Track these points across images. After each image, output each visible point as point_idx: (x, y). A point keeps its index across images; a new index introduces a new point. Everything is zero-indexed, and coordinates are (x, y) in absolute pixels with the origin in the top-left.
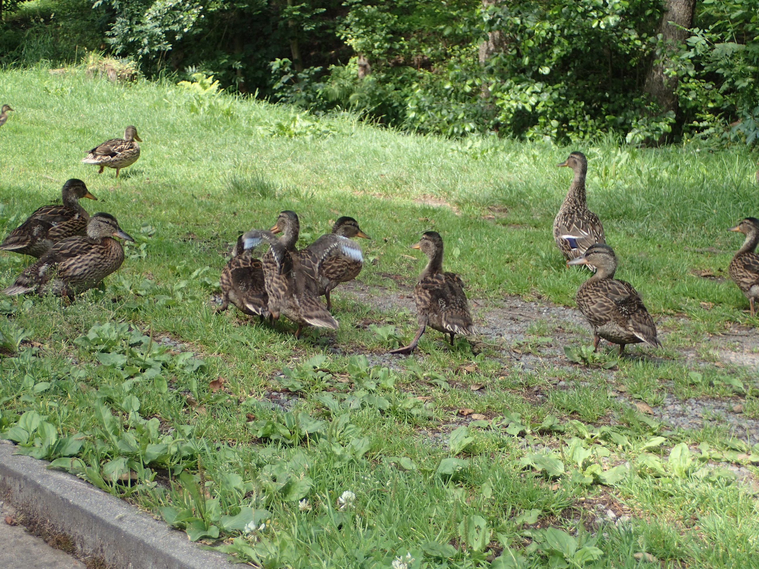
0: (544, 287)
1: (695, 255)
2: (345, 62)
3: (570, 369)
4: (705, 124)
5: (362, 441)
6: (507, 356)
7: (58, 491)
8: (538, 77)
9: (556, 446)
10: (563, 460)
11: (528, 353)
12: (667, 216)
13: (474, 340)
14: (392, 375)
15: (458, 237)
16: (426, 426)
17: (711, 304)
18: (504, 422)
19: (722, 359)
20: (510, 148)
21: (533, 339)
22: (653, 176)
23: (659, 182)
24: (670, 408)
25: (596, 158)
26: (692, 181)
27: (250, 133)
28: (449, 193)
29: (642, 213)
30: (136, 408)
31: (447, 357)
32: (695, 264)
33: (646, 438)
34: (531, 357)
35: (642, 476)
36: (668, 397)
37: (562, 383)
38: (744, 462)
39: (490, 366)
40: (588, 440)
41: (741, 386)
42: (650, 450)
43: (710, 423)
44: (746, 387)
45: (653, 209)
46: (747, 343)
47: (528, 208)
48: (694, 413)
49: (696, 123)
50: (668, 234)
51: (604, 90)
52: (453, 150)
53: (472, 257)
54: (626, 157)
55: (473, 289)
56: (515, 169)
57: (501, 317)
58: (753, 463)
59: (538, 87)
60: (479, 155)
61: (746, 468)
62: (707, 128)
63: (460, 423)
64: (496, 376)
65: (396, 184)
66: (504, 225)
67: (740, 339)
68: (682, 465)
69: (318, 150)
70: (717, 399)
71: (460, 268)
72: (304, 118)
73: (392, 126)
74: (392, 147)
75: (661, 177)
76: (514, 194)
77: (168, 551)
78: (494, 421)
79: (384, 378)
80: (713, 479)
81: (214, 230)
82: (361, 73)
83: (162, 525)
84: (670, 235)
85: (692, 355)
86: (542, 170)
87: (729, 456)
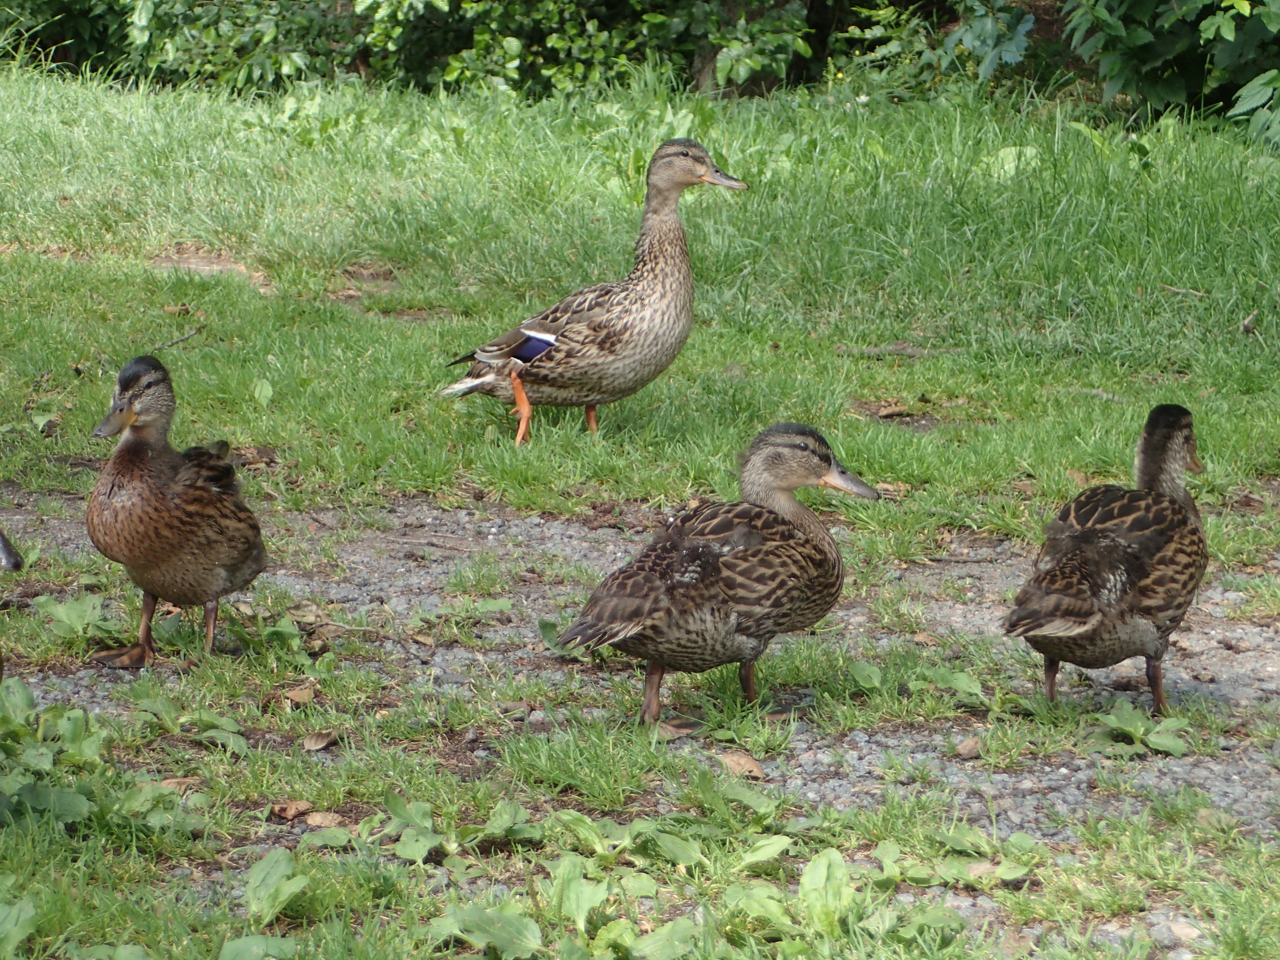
0: (490, 468)
1: (863, 365)
3: (558, 677)
4: (877, 32)
5: (15, 910)
6: (398, 654)
9: (520, 879)
10: (538, 916)
11: (452, 644)
12: (792, 269)
13: (311, 619)
14: (95, 728)
15: (267, 351)
16: (189, 855)
17: (903, 487)
18: (390, 830)
19: (933, 623)
20: (396, 114)
21: (462, 604)
22: (755, 170)
23: (770, 184)
24: (806, 758)
25: (613, 130)
26: (850, 177)
28: (241, 238)
29: (730, 266)
31: (242, 669)
32: (863, 386)
33: (744, 842)
34: (460, 652)
35: (735, 940)
36: (799, 732)
37: (538, 715)
38: (985, 883)
39: (352, 686)
40: (602, 858)
41: (977, 689)
42: (757, 872)
43: (902, 791)
44: (988, 690)
45: (757, 253)
46: (991, 578)
47: (446, 265)
48: (864, 767)
49: (854, 31)
50: (795, 316)
52: (247, 124)
53: (304, 401)
54: (687, 124)
55: (308, 486)
56: (410, 165)
57: (381, 552)
58: (1006, 884)
60: (316, 135)
61: (991, 897)
62: (883, 41)
63: (277, 839)
64: (369, 708)
65: (104, 221)
66: (386, 312)
67: (975, 570)
68: (832, 904)
70: (920, 728)
71: (274, 431)
73: (94, 70)
74: (91, 123)
75: (775, 173)
76: (409, 231)
78: (362, 828)
79: (75, 738)
80: (908, 933)
84: (799, 317)
85: (861, 619)
86: (477, 167)
87: (949, 870)
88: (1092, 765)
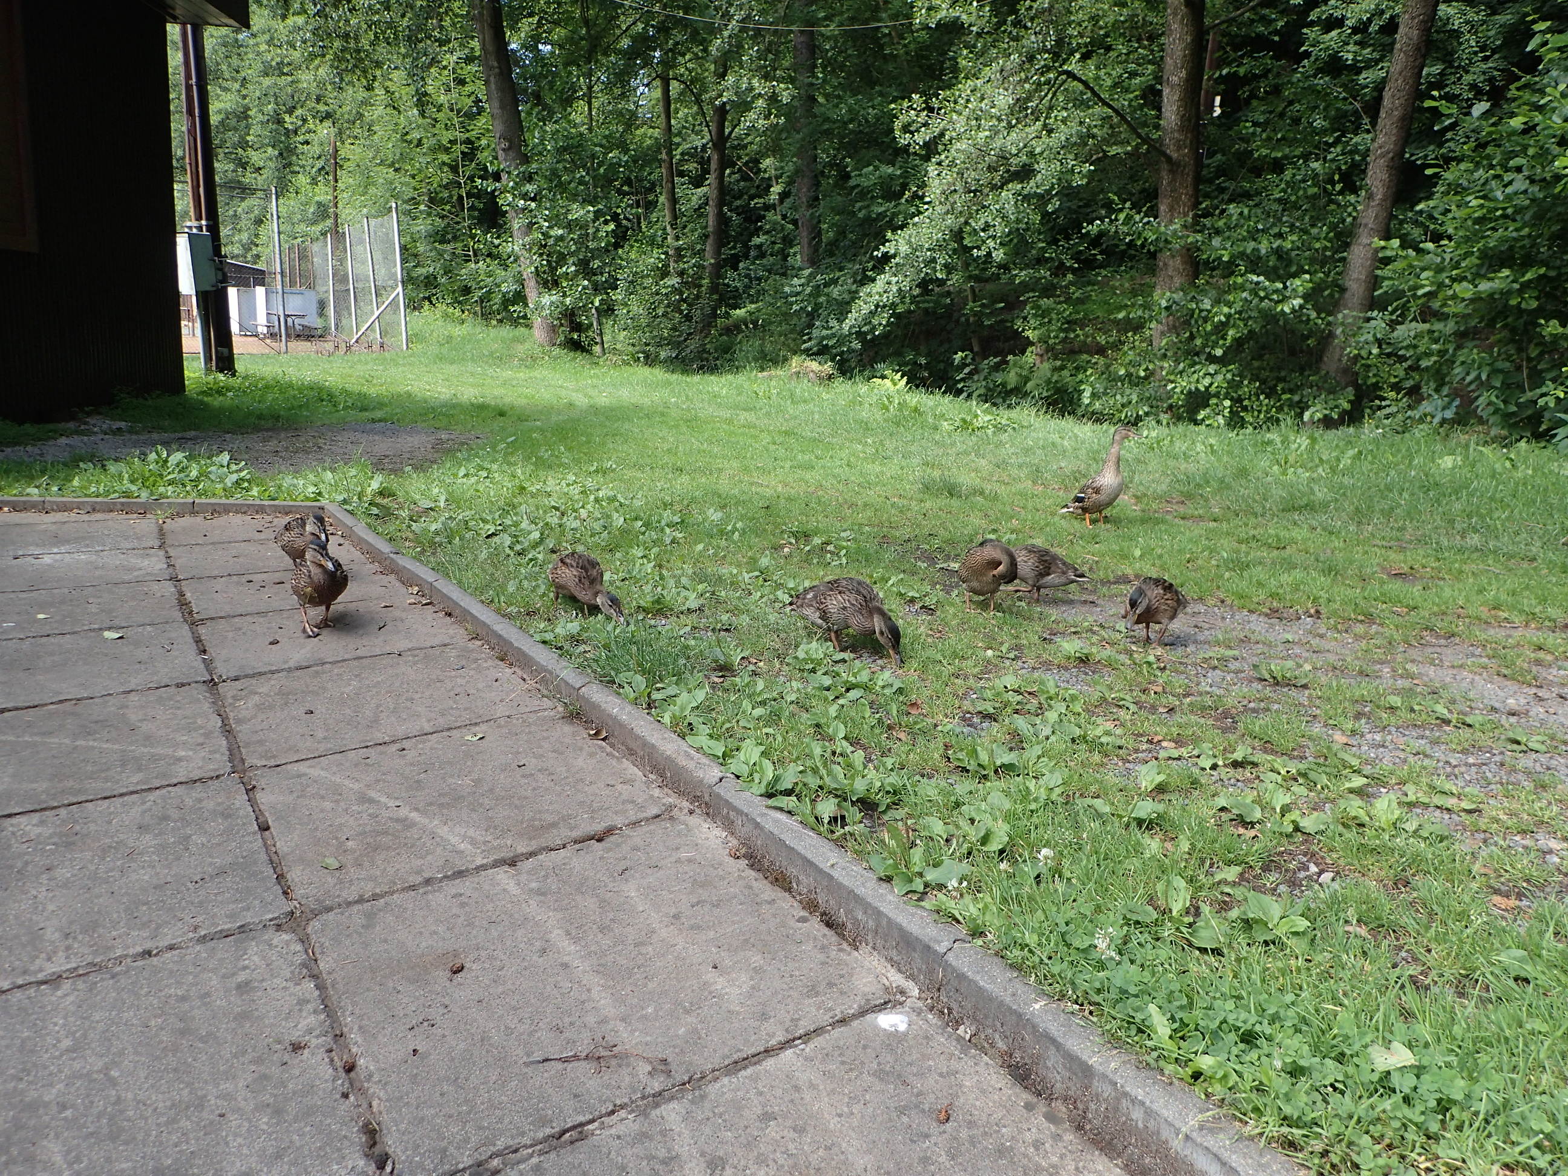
0: (1227, 590)
1: (1383, 551)
2: (1023, 352)
3: (1260, 687)
4: (1387, 402)
6: (1194, 671)
7: (776, 831)
8: (1212, 359)
9: (1250, 781)
11: (1215, 668)
12: (1352, 507)
13: (1159, 653)
15: (1138, 536)
16: (1117, 756)
17: (1405, 610)
18: (1195, 753)
19: (1421, 675)
21: (1218, 651)
24: (1369, 736)
27: (936, 428)
29: (1325, 505)
30: (842, 735)
31: (1134, 674)
32: (1384, 560)
33: (1345, 776)
34: (1218, 673)
35: (1345, 825)
36: (1365, 724)
37: (1252, 705)
38: (1456, 809)
39: (1177, 685)
41: (1445, 710)
42: (1353, 793)
43: (1414, 758)
44: (1450, 711)
45: (1336, 500)
46: (1446, 655)
47: (1207, 500)
48: (1395, 744)
49: (1377, 401)
50: (1353, 527)
51: (1280, 369)
54: (1306, 441)
56: (1192, 458)
57: (1184, 624)
58: (1465, 810)
59: (1212, 369)
61: (1459, 816)
62: (1390, 406)
63: (1150, 751)
64: (1184, 696)
66: (1183, 518)
67: (1439, 650)
68: (1389, 814)
69: (1000, 444)
70: (1420, 728)
71: (1141, 568)
72: (985, 411)
74: (1070, 438)
76: (1192, 485)
77: (878, 904)
78: (1184, 750)
80: (1424, 833)
81: (906, 532)
82: (1038, 362)
83: (870, 875)
84: (1355, 528)
85: (1388, 670)
86: (1219, 460)
87: (1438, 800)
88: (1502, 753)
